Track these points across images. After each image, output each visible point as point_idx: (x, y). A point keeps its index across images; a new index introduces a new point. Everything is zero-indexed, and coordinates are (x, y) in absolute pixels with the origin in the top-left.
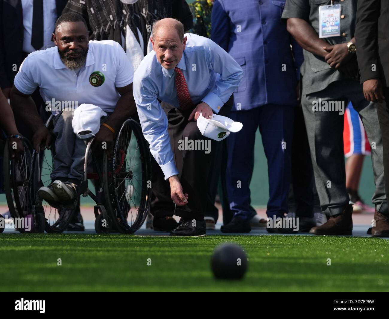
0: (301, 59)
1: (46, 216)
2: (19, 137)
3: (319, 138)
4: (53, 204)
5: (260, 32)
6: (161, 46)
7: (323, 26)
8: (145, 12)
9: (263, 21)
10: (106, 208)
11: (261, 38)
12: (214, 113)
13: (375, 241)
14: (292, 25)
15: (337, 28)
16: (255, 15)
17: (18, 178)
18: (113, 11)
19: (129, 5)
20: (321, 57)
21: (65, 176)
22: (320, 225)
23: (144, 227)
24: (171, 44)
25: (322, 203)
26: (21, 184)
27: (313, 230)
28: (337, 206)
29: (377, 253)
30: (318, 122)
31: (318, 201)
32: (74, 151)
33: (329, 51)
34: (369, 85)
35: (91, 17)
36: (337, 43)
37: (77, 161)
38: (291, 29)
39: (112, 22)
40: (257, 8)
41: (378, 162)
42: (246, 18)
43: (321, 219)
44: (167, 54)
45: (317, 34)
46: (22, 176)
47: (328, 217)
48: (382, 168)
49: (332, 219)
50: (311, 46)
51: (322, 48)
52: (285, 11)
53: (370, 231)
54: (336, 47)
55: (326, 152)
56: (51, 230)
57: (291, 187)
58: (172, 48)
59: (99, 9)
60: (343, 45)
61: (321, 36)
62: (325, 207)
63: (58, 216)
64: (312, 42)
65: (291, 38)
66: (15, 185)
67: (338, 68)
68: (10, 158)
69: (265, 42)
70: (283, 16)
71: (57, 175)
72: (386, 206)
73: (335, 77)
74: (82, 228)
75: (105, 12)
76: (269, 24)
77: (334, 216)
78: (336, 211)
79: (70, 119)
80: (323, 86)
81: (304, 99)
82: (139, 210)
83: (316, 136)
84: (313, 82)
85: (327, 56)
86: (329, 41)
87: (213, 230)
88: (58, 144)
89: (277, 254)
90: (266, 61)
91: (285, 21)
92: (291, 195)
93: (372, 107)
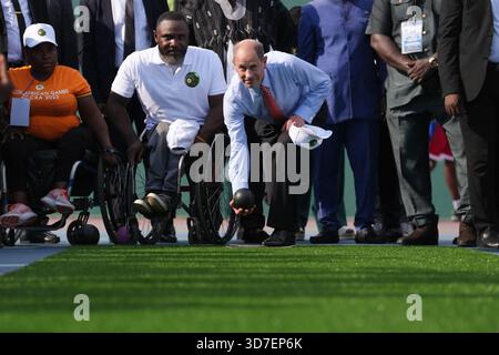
0: (385, 74)
1: (140, 228)
2: (112, 151)
3: (404, 151)
4: (147, 215)
5: (345, 48)
6: (241, 67)
7: (406, 42)
8: (248, 28)
9: (349, 38)
10: (199, 220)
11: (347, 54)
12: (307, 123)
13: (460, 250)
14: (375, 41)
15: (419, 43)
16: (341, 32)
17: (112, 191)
18: (218, 26)
19: (233, 21)
20: (404, 72)
21: (158, 188)
22: (406, 235)
23: (235, 238)
24: (251, 64)
25: (408, 214)
26: (115, 197)
27: (400, 241)
28: (424, 216)
29: (463, 263)
30: (403, 136)
31: (405, 212)
32: (167, 164)
33: (411, 66)
34: (450, 100)
35: (196, 32)
36: (420, 58)
37: (170, 174)
38: (374, 45)
39: (216, 37)
40: (343, 24)
41: (462, 173)
42: (333, 34)
43: (408, 230)
44: (247, 74)
45: (400, 50)
46: (116, 189)
47: (414, 228)
48: (466, 179)
49: (418, 229)
50: (394, 62)
51: (405, 63)
52: (369, 27)
53: (455, 241)
54: (418, 63)
55: (411, 165)
56: (145, 242)
57: (378, 198)
58: (252, 68)
59: (204, 24)
60: (425, 60)
61: (403, 52)
62: (411, 218)
63: (151, 228)
64: (394, 57)
65: (375, 54)
66: (109, 198)
67: (421, 83)
68: (104, 171)
69: (350, 58)
70: (367, 32)
71: (152, 187)
72: (470, 216)
73: (417, 91)
74: (175, 240)
75: (210, 27)
76: (355, 40)
77: (420, 227)
78: (422, 222)
79: (165, 134)
80: (407, 100)
81: (389, 113)
82: (230, 222)
83: (401, 149)
84: (397, 96)
85: (409, 71)
86: (411, 56)
87: (302, 240)
88: (152, 157)
89: (365, 265)
90: (352, 77)
91: (369, 36)
92: (377, 206)
93: (455, 120)
